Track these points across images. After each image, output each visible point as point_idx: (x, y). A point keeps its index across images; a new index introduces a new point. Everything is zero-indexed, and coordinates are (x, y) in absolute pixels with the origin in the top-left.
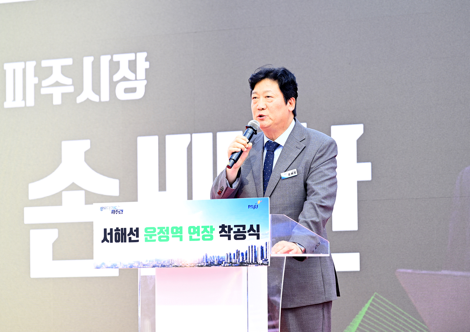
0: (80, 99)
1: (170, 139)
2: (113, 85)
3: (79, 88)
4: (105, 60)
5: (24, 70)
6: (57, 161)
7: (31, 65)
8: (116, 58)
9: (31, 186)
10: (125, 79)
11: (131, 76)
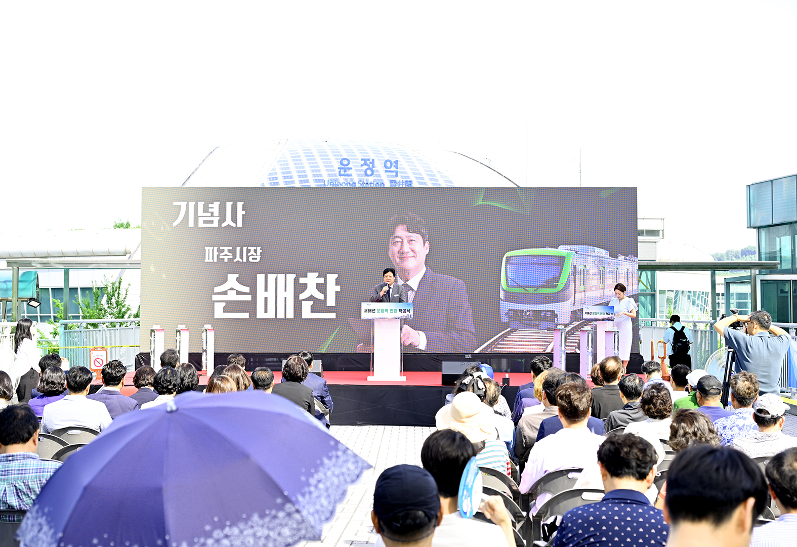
0: (235, 261)
1: (269, 275)
2: (248, 257)
3: (235, 257)
4: (245, 249)
5: (213, 250)
6: (225, 280)
7: (216, 248)
8: (249, 248)
9: (215, 288)
10: (252, 255)
11: (255, 254)
